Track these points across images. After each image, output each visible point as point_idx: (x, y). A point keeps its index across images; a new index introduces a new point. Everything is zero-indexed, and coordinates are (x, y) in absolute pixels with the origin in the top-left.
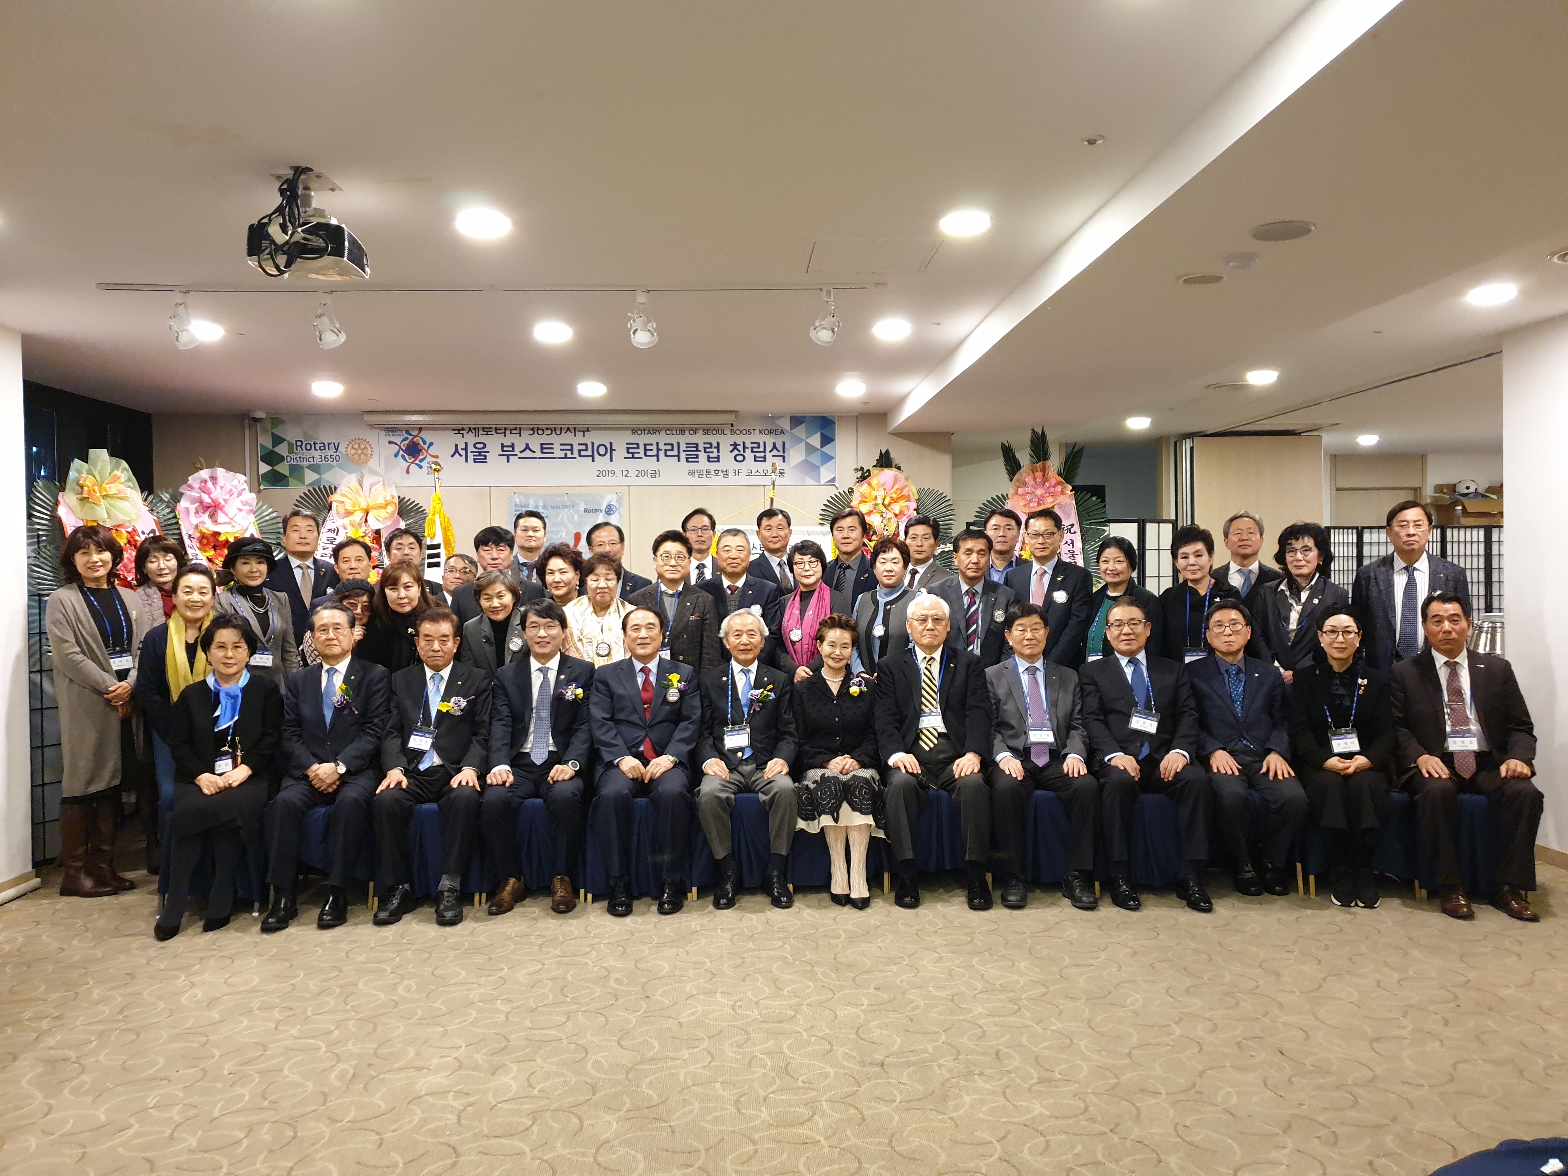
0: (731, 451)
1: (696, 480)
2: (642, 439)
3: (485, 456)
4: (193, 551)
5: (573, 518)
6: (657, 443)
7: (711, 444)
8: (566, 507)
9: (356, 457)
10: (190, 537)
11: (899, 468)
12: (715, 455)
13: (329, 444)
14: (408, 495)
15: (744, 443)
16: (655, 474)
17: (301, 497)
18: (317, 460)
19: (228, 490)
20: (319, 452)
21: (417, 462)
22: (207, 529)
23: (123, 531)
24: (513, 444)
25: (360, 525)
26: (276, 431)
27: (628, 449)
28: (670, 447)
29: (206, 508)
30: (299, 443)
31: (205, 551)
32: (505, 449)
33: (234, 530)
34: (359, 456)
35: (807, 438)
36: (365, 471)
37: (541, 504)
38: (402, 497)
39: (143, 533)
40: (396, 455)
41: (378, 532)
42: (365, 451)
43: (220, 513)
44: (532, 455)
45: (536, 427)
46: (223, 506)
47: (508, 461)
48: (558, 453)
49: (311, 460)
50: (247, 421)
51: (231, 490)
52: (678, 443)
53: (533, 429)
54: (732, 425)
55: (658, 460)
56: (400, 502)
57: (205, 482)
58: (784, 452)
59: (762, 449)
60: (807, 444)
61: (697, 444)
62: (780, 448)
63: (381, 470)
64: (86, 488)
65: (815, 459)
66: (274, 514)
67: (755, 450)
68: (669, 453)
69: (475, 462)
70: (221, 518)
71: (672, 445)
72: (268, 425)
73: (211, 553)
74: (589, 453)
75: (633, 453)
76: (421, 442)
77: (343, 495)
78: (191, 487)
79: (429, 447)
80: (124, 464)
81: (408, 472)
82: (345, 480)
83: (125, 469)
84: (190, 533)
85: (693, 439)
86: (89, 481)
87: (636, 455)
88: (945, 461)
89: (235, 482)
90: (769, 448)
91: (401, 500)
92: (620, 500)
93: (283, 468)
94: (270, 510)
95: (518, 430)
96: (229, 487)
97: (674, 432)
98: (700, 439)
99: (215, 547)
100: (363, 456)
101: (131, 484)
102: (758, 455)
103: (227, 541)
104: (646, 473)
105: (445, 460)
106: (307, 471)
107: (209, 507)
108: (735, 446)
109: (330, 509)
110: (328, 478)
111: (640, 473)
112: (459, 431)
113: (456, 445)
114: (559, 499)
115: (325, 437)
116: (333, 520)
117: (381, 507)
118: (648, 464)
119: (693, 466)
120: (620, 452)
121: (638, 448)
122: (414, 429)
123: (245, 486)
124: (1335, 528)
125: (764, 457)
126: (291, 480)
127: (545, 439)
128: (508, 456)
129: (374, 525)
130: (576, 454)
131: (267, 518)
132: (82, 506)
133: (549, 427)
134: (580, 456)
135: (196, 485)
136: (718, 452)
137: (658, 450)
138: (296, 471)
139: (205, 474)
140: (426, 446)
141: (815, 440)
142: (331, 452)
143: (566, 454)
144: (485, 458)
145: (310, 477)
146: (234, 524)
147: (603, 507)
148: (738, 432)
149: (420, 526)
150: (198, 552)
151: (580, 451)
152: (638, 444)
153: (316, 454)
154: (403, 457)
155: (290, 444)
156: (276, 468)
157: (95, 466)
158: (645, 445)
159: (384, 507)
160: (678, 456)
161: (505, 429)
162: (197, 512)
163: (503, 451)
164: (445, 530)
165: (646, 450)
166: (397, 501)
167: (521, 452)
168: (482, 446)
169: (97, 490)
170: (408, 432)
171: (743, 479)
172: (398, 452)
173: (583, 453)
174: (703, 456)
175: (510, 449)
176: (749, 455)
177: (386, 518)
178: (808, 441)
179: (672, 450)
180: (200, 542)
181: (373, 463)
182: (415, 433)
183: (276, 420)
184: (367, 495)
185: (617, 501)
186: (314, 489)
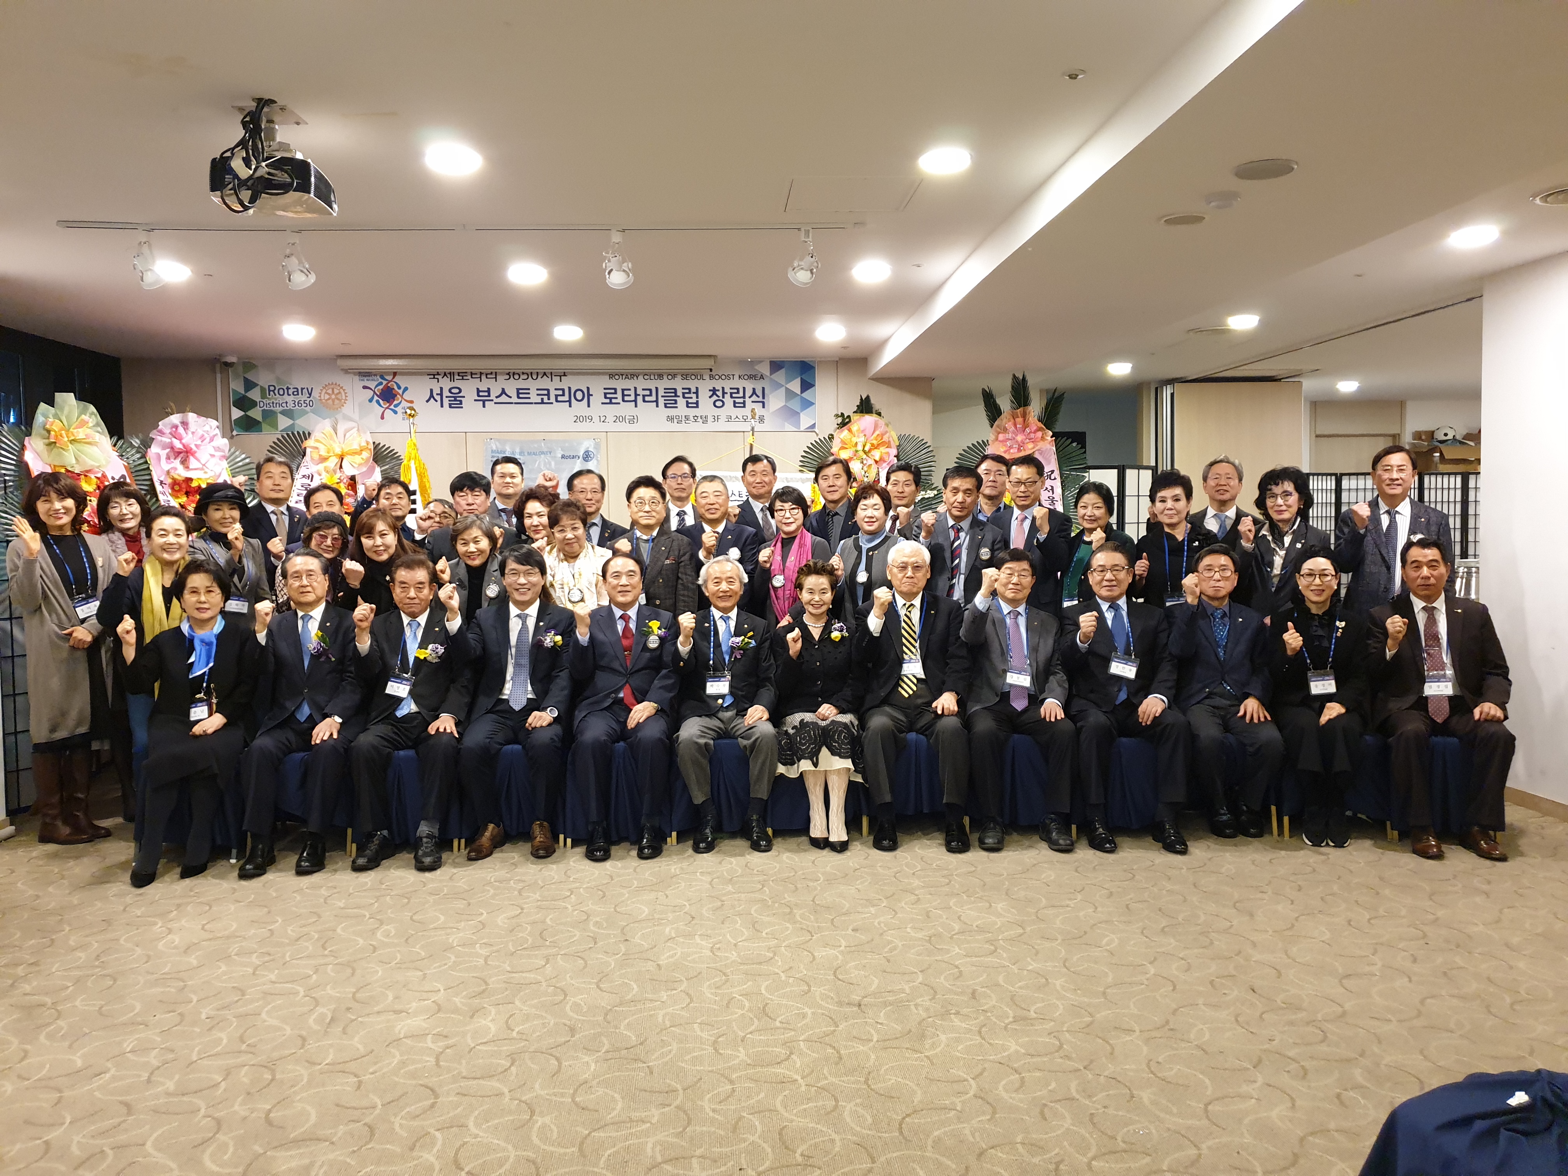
0: (710, 397)
1: (675, 426)
2: (620, 384)
3: (461, 401)
4: (165, 498)
5: (550, 464)
6: (635, 388)
7: (689, 389)
8: (543, 453)
9: (330, 402)
10: (161, 483)
11: (879, 414)
12: (694, 400)
13: (302, 389)
14: (384, 441)
15: (723, 388)
16: (633, 420)
17: (274, 443)
18: (291, 406)
19: (200, 435)
20: (292, 397)
21: (392, 407)
22: (179, 475)
23: (92, 476)
24: (489, 389)
25: (335, 472)
26: (246, 376)
27: (605, 394)
28: (648, 393)
29: (176, 453)
30: (272, 388)
31: (177, 497)
32: (481, 394)
33: (207, 476)
34: (333, 401)
35: (787, 383)
36: (339, 416)
37: (518, 450)
38: (377, 442)
39: (113, 478)
40: (371, 400)
41: (353, 478)
42: (339, 396)
43: (191, 458)
44: (509, 400)
45: (512, 371)
46: (195, 452)
47: (484, 406)
48: (535, 398)
49: (284, 405)
50: (218, 366)
51: (203, 436)
52: (657, 389)
53: (508, 374)
54: (711, 370)
55: (636, 406)
56: (375, 448)
57: (176, 427)
58: (764, 398)
59: (741, 394)
60: (787, 389)
61: (675, 389)
62: (760, 394)
63: (356, 416)
64: (53, 433)
65: (795, 405)
66: (247, 461)
67: (734, 395)
68: (647, 399)
69: (450, 407)
70: (193, 463)
71: (650, 390)
72: (240, 369)
73: (183, 499)
74: (566, 398)
75: (611, 399)
76: (395, 387)
77: (317, 441)
78: (162, 433)
79: (404, 392)
80: (92, 408)
81: (382, 418)
82: (319, 427)
83: (93, 413)
84: (162, 479)
85: (671, 384)
86: (56, 426)
87: (614, 401)
88: (925, 407)
89: (207, 428)
90: (749, 392)
91: (376, 446)
92: (597, 446)
93: (256, 414)
94: (243, 456)
95: (494, 375)
96: (200, 432)
97: (652, 377)
98: (679, 384)
99: (187, 494)
100: (337, 402)
101: (99, 429)
102: (737, 400)
103: (199, 487)
104: (624, 419)
105: (420, 404)
106: (280, 416)
107: (180, 453)
108: (714, 391)
109: (304, 455)
110: (302, 424)
111: (618, 419)
112: (434, 375)
113: (431, 391)
114: (536, 446)
115: (298, 382)
116: (308, 466)
117: (356, 453)
118: (626, 409)
119: (671, 412)
120: (598, 397)
121: (616, 393)
122: (388, 374)
123: (217, 431)
124: (1314, 475)
125: (744, 403)
126: (264, 426)
127: (521, 384)
128: (484, 401)
129: (349, 471)
130: (553, 399)
131: (241, 464)
132: (51, 451)
133: (525, 371)
134: (557, 401)
135: (167, 431)
136: (697, 397)
137: (636, 395)
138: (270, 416)
139: (175, 419)
140: (400, 392)
141: (795, 386)
142: (304, 397)
143: (542, 399)
144: (461, 403)
145: (284, 422)
146: (206, 470)
147: (581, 454)
148: (717, 377)
149: (396, 472)
150: (170, 498)
151: (557, 396)
152: (615, 389)
153: (290, 399)
154: (378, 402)
155: (263, 389)
156: (249, 413)
157: (62, 409)
158: (623, 390)
159: (360, 453)
160: (657, 401)
161: (481, 373)
162: (168, 458)
163: (479, 396)
164: (421, 476)
165: (623, 395)
166: (372, 447)
167: (497, 397)
168: (457, 391)
169: (64, 435)
170: (382, 377)
171: (722, 425)
172: (373, 397)
173: (560, 398)
174: (681, 402)
175: (486, 394)
176: (728, 400)
177: (360, 465)
178: (787, 386)
179: (651, 395)
180: (173, 489)
181: (347, 409)
182: (389, 378)
183: (248, 365)
184: (342, 441)
185: (595, 448)
186: (288, 435)
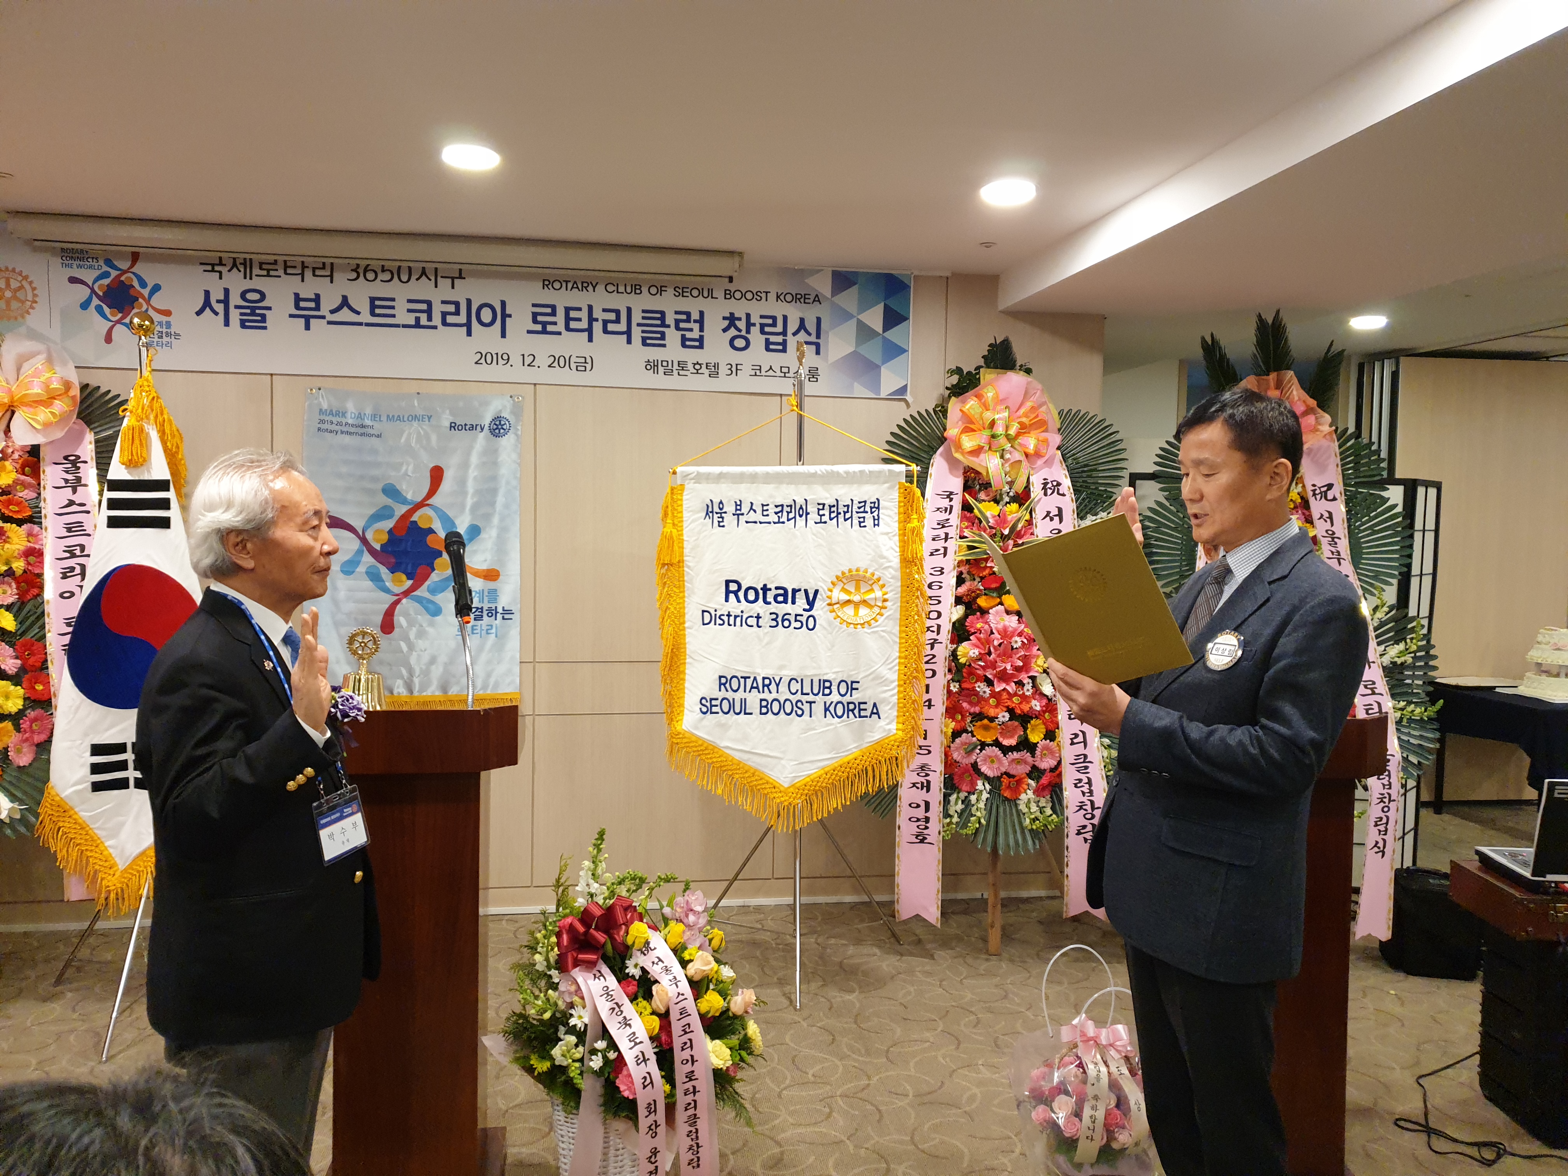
0: (725, 330)
2: (562, 299)
3: (263, 316)
6: (590, 308)
7: (688, 314)
8: (415, 418)
11: (1028, 371)
12: (695, 334)
15: (748, 316)
16: (585, 364)
21: (128, 320)
24: (318, 296)
27: (535, 315)
28: (612, 316)
32: (302, 304)
34: (8, 303)
35: (860, 312)
36: (19, 332)
40: (85, 306)
42: (19, 295)
44: (355, 318)
45: (362, 264)
47: (307, 327)
48: (404, 317)
52: (629, 310)
53: (356, 270)
54: (731, 279)
55: (590, 339)
56: (86, 396)
58: (818, 336)
59: (779, 328)
60: (859, 323)
61: (662, 313)
62: (812, 329)
63: (54, 334)
65: (872, 351)
67: (767, 329)
69: (243, 325)
71: (618, 312)
74: (462, 319)
75: (544, 324)
76: (136, 284)
79: (152, 293)
85: (656, 304)
87: (550, 328)
90: (791, 327)
91: (90, 392)
92: (517, 410)
95: (326, 269)
97: (621, 289)
98: (669, 304)
100: (14, 304)
102: (772, 339)
104: (568, 362)
105: (183, 318)
108: (732, 320)
111: (556, 361)
112: (213, 265)
113: (207, 293)
114: (403, 404)
117: (39, 403)
118: (572, 344)
119: (654, 353)
120: (520, 320)
121: (554, 313)
122: (121, 256)
125: (784, 344)
128: (307, 319)
129: (24, 436)
130: (437, 320)
134: (444, 323)
136: (701, 329)
137: (591, 320)
140: (146, 292)
141: (874, 317)
143: (418, 319)
144: (264, 320)
147: (487, 421)
148: (740, 293)
151: (444, 315)
152: (554, 308)
154: (99, 309)
159: (50, 402)
160: (628, 332)
161: (304, 267)
163: (297, 307)
164: (173, 454)
165: (568, 319)
167: (333, 312)
168: (255, 296)
171: (744, 382)
172: (89, 300)
174: (673, 336)
175: (312, 304)
176: (756, 337)
178: (859, 317)
179: (617, 321)
181: (35, 319)
182: (124, 265)
184: (11, 379)
185: (512, 412)
